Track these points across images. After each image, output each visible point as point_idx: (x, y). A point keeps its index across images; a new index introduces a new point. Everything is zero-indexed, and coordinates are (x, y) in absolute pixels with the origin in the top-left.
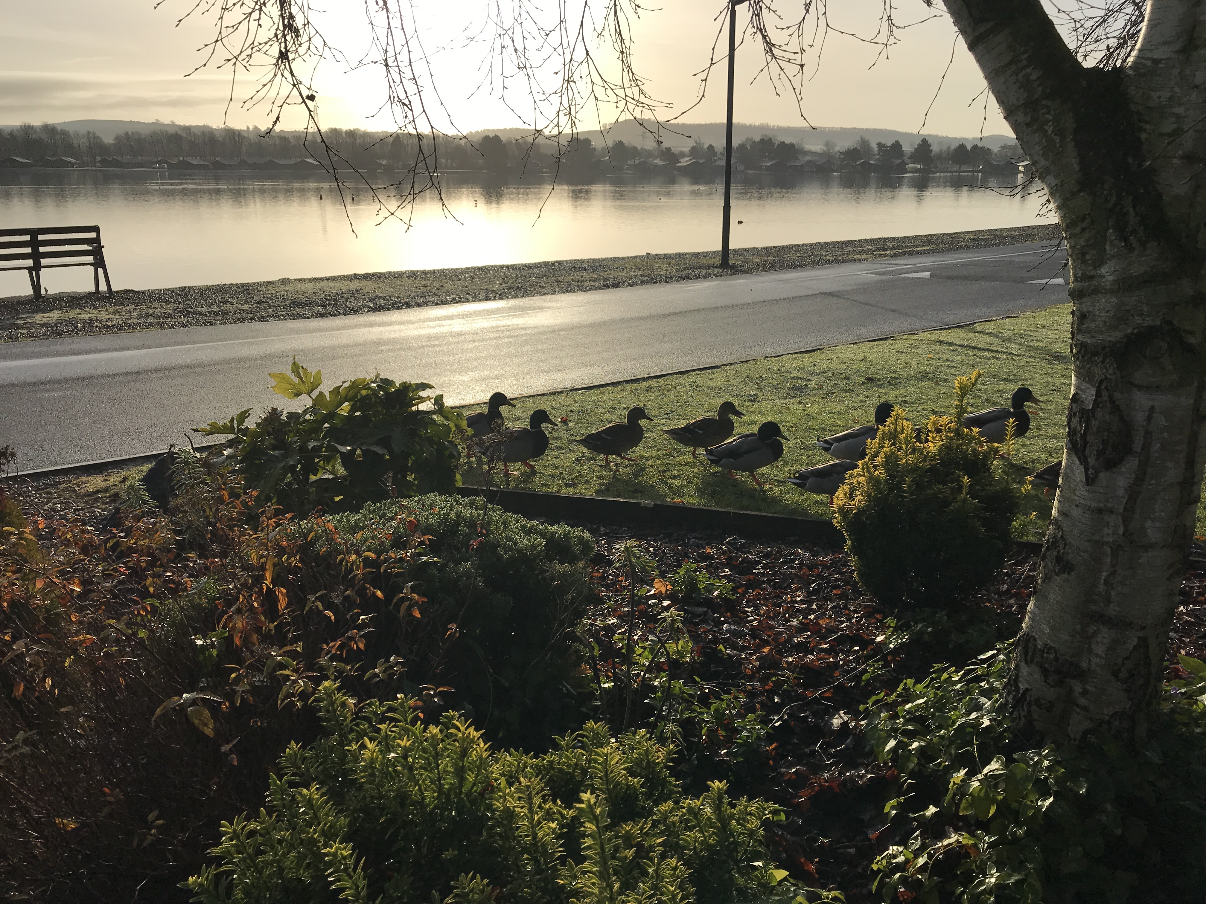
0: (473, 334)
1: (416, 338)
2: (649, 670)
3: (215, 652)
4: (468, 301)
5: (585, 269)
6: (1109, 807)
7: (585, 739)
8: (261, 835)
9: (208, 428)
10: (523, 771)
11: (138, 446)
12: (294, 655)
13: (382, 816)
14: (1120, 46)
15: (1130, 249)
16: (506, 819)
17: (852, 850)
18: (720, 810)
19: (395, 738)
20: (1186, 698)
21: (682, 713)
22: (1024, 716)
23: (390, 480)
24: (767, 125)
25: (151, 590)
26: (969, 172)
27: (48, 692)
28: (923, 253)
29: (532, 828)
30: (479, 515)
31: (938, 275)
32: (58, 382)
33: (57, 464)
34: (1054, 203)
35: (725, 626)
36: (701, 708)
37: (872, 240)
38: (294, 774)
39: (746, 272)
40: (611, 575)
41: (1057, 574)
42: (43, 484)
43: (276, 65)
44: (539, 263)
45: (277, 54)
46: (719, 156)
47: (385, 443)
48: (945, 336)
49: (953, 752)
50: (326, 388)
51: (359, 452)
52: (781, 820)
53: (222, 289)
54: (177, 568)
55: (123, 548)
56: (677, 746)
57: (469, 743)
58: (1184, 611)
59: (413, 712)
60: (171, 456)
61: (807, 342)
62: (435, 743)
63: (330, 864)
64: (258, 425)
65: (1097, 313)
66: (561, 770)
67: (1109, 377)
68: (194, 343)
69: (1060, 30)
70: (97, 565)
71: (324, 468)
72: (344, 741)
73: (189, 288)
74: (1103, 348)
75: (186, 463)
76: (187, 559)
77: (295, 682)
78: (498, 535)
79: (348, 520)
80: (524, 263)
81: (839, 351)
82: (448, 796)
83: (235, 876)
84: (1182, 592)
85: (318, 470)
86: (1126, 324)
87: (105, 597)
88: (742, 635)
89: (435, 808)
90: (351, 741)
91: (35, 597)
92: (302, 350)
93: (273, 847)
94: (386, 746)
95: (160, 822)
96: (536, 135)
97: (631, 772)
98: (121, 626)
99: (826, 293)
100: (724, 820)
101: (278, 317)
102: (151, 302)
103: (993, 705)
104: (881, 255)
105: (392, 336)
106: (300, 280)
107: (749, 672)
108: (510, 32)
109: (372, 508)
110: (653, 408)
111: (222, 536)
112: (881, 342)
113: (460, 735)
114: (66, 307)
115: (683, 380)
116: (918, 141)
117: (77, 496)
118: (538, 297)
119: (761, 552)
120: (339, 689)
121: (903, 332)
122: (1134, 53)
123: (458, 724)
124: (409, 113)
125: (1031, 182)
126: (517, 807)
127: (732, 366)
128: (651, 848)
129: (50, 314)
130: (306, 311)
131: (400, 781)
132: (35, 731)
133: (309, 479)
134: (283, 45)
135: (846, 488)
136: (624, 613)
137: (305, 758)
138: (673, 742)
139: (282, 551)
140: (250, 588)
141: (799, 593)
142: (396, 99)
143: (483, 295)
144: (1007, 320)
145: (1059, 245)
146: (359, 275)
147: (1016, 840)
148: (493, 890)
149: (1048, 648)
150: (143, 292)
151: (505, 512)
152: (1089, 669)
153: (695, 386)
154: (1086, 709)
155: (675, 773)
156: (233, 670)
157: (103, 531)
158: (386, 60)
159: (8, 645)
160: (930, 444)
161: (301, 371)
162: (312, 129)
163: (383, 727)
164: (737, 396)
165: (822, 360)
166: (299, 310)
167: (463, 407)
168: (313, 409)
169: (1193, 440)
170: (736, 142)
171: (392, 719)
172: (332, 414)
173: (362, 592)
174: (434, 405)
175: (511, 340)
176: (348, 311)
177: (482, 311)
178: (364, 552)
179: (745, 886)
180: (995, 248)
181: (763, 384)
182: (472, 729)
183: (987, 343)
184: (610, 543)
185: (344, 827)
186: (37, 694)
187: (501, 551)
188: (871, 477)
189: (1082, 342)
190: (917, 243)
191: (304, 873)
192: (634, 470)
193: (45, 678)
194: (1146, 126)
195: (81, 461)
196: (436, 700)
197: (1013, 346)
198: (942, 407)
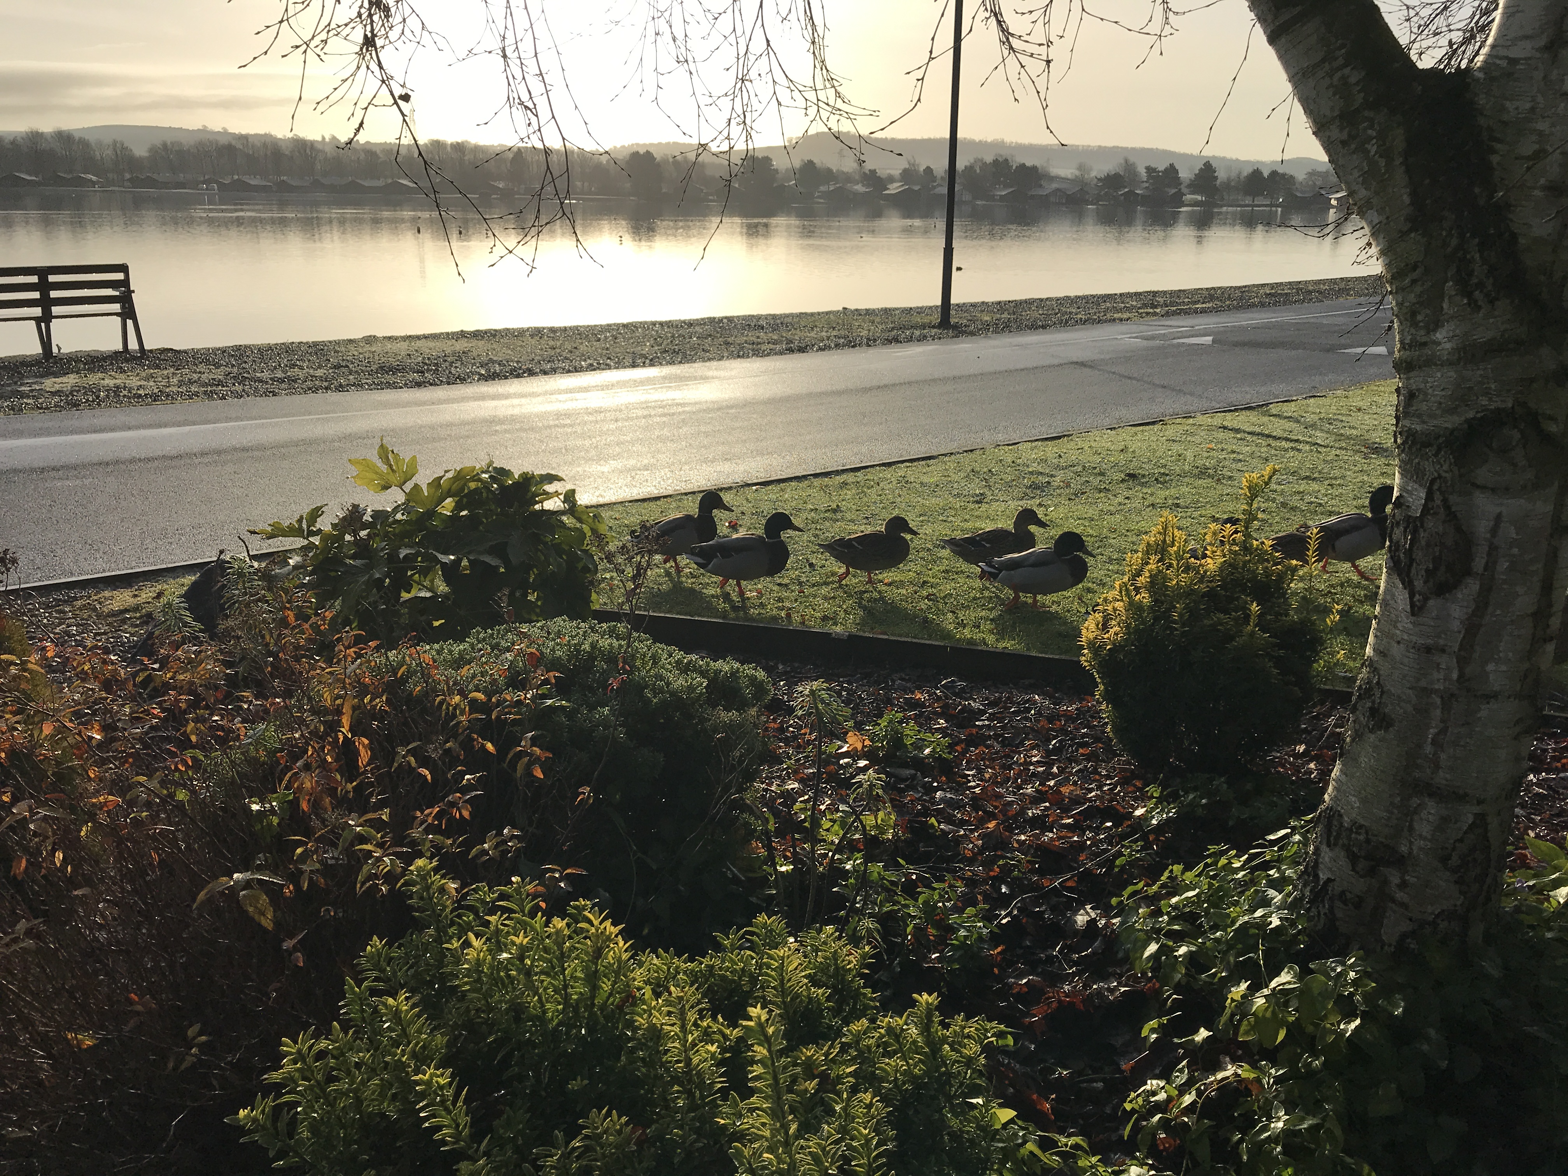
0: (615, 411)
1: (542, 416)
2: (839, 849)
3: (275, 820)
4: (609, 367)
5: (763, 328)
6: (1432, 1032)
7: (755, 938)
8: (334, 1057)
9: (269, 529)
10: (674, 978)
11: (178, 552)
12: (377, 824)
13: (490, 1034)
14: (1467, 41)
15: (1474, 306)
16: (651, 1039)
17: (1100, 1085)
18: (929, 1031)
19: (508, 932)
20: (1534, 894)
21: (881, 906)
22: (1325, 914)
23: (505, 599)
24: (1003, 142)
25: (194, 738)
26: (1266, 206)
27: (59, 870)
28: (1203, 311)
29: (685, 1051)
30: (620, 646)
31: (1222, 341)
32: (75, 467)
33: (72, 574)
34: (1377, 245)
35: (938, 794)
36: (905, 900)
37: (1137, 295)
38: (377, 979)
39: (972, 334)
40: (791, 726)
41: (1371, 731)
42: (54, 599)
43: (360, 54)
44: (703, 319)
45: (361, 40)
46: (939, 181)
47: (499, 551)
48: (1230, 420)
49: (1232, 959)
50: (423, 479)
51: (465, 563)
52: (1007, 1046)
53: (288, 349)
54: (226, 710)
55: (157, 683)
56: (875, 947)
57: (604, 942)
58: (1535, 780)
59: (533, 900)
60: (219, 568)
61: (1050, 426)
62: (560, 940)
63: (422, 1096)
64: (334, 526)
65: (1430, 391)
66: (723, 978)
67: (1444, 474)
68: (252, 418)
69: (1387, 18)
70: (123, 705)
71: (419, 584)
72: (442, 936)
73: (246, 346)
74: (1438, 437)
75: (241, 574)
76: (240, 699)
77: (379, 859)
78: (645, 672)
79: (450, 651)
81: (1092, 439)
82: (576, 1009)
83: (299, 1109)
84: (1532, 757)
85: (411, 586)
86: (1468, 405)
87: (134, 747)
88: (959, 806)
89: (558, 1025)
90: (451, 938)
91: (42, 746)
92: (393, 430)
93: (349, 1073)
94: (497, 943)
95: (204, 1038)
96: (700, 151)
97: (814, 981)
98: (154, 785)
99: (1077, 363)
100: (934, 1045)
101: (361, 386)
102: (195, 364)
103: (1284, 900)
104: (1148, 314)
105: (510, 412)
106: (390, 338)
107: (969, 854)
108: (667, 14)
109: (482, 635)
110: (850, 509)
111: (286, 669)
112: (1147, 428)
113: (593, 930)
114: (85, 369)
115: (888, 473)
116: (1200, 165)
117: (99, 616)
118: (701, 364)
119: (987, 699)
120: (436, 870)
121: (1175, 415)
122: (1485, 51)
123: (590, 916)
124: (534, 120)
125: (1346, 219)
126: (666, 1024)
127: (953, 457)
128: (839, 1079)
129: (64, 379)
130: (398, 379)
131: (514, 989)
132: (41, 920)
133: (400, 597)
134: (369, 28)
135: (1099, 616)
136: (808, 775)
137: (392, 958)
138: (869, 943)
139: (363, 690)
140: (322, 738)
141: (1035, 752)
142: (517, 101)
143: (628, 360)
144: (1312, 400)
145: (1382, 301)
146: (468, 333)
147: (1311, 1073)
148: (633, 1131)
149: (1357, 827)
150: (185, 352)
151: (654, 642)
152: (1410, 853)
153: (904, 482)
154: (1404, 905)
155: (871, 982)
156: (299, 844)
157: (132, 662)
158: (504, 51)
159: (7, 807)
160: (1209, 560)
161: (390, 456)
162: (406, 141)
163: (492, 919)
164: (958, 495)
165: (1069, 450)
166: (390, 378)
167: (601, 506)
168: (406, 507)
169: (1553, 556)
170: (961, 163)
171: (504, 910)
172: (431, 514)
173: (467, 744)
174: (564, 502)
175: (664, 419)
176: (452, 379)
177: (627, 382)
178: (471, 692)
179: (960, 1130)
180: (1298, 305)
181: (992, 480)
182: (608, 923)
183: (1285, 430)
184: (791, 684)
185: (442, 1048)
186: (43, 871)
187: (648, 694)
188: (1131, 603)
189: (1410, 429)
190: (1196, 298)
191: (389, 1106)
192: (824, 590)
193: (54, 851)
194: (1498, 146)
195: (104, 571)
196: (562, 885)
197: (1318, 434)
198: (1225, 513)
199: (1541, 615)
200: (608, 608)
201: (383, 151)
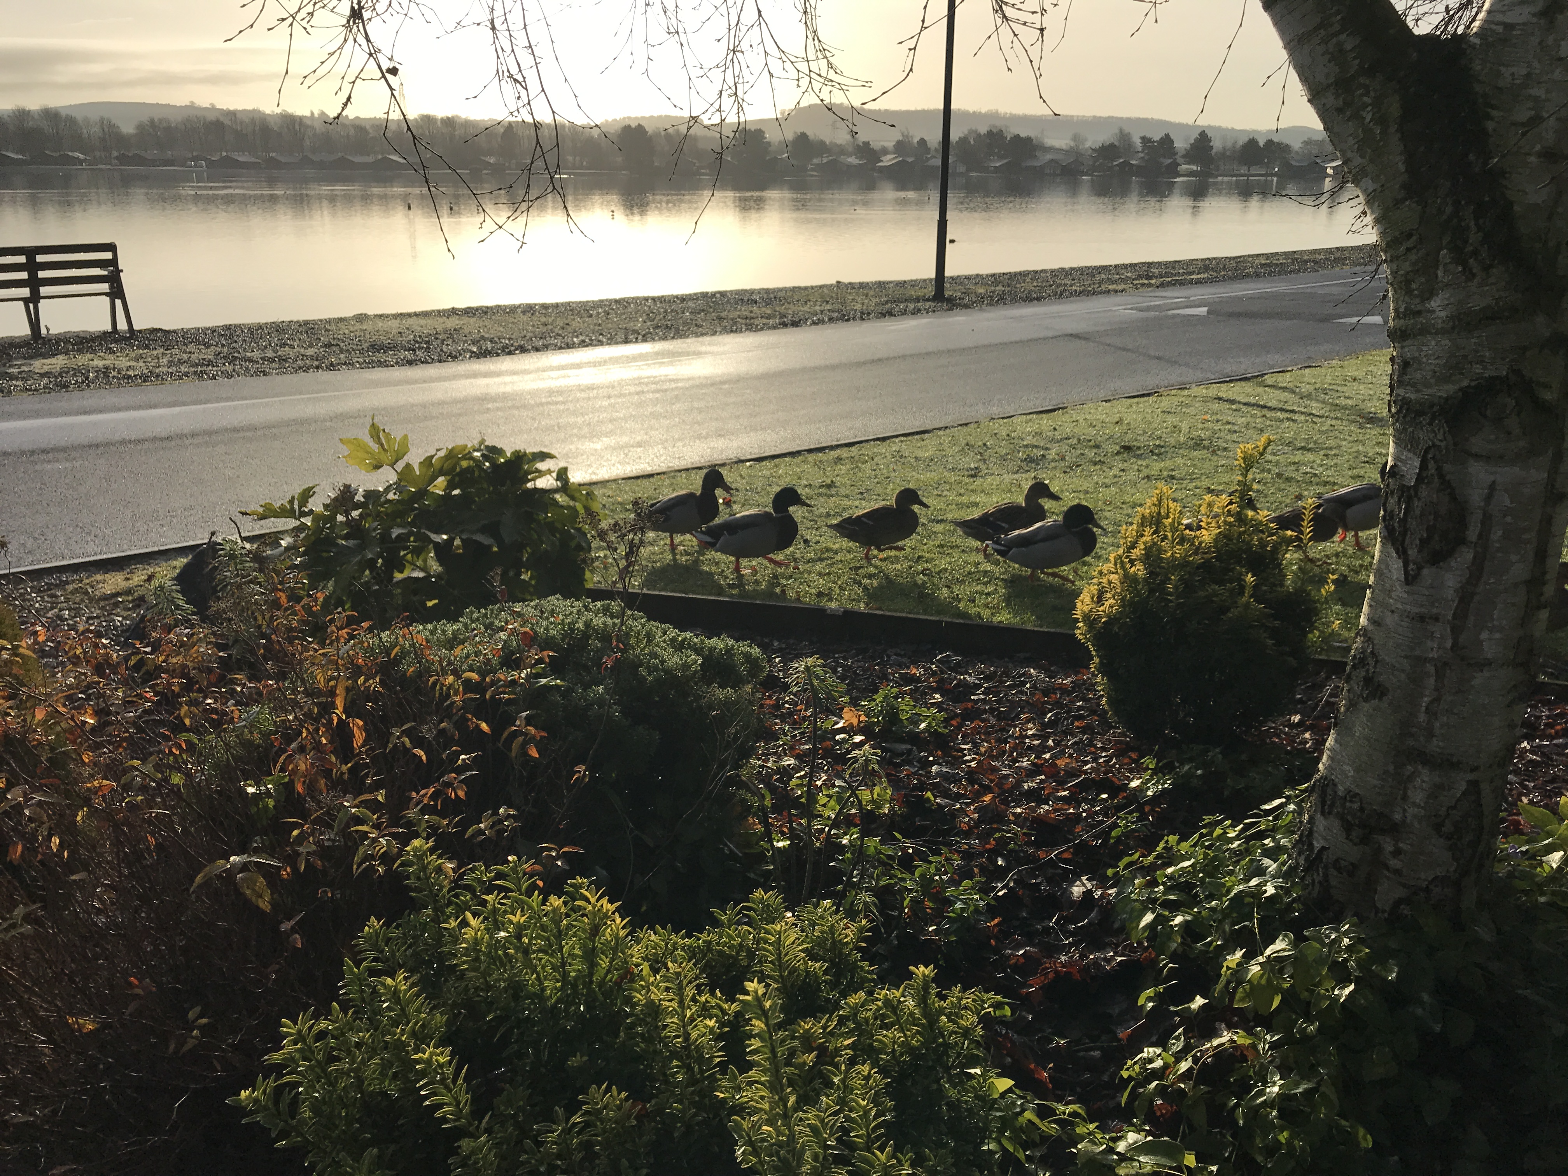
0: (608, 387)
1: (534, 393)
2: (835, 824)
3: (271, 803)
4: (601, 343)
5: (756, 302)
6: (1426, 997)
7: (752, 913)
8: (333, 1037)
9: (261, 510)
10: (672, 954)
11: (169, 534)
12: (373, 806)
13: (489, 1012)
14: (1463, 7)
15: (1470, 275)
16: (650, 1015)
17: (1097, 1054)
18: (925, 1003)
19: (505, 912)
20: (1528, 859)
21: (878, 879)
22: (1320, 882)
23: (498, 578)
24: (997, 112)
25: (187, 722)
26: (1261, 175)
27: (55, 855)
28: (1199, 282)
29: (684, 1026)
30: (614, 624)
31: (1217, 312)
32: (64, 449)
33: (64, 558)
34: (1372, 213)
35: (934, 768)
36: (902, 873)
37: (1133, 266)
38: (375, 960)
39: (966, 306)
40: (787, 702)
41: (1366, 700)
42: (46, 584)
43: (347, 26)
44: (695, 294)
45: (347, 13)
46: (932, 153)
47: (492, 530)
48: (1224, 391)
49: (1227, 928)
50: (415, 458)
51: (457, 542)
52: (1005, 1016)
53: (279, 328)
54: (220, 693)
55: (150, 667)
56: (871, 921)
57: (601, 919)
58: (1528, 747)
59: (530, 879)
60: (212, 547)
61: (1045, 399)
62: (557, 918)
63: (423, 1074)
64: (326, 506)
65: (1424, 360)
66: (721, 953)
67: (1438, 443)
68: (243, 398)
70: (116, 689)
71: (412, 563)
72: (439, 916)
73: (236, 326)
74: (1432, 406)
75: (232, 556)
76: (234, 682)
77: (375, 840)
78: (640, 650)
79: (444, 631)
80: (675, 294)
81: (1087, 411)
82: (574, 986)
83: (300, 1089)
84: (1526, 724)
85: (404, 566)
86: (1462, 374)
87: (127, 731)
88: (956, 780)
89: (557, 1002)
90: (449, 917)
91: (35, 731)
92: (385, 409)
93: (349, 1052)
94: (494, 922)
95: (204, 1021)
96: (691, 124)
97: (812, 955)
98: (149, 769)
99: (1071, 335)
100: (931, 1016)
101: (352, 364)
102: (185, 344)
103: (1279, 869)
104: (1143, 285)
105: (502, 389)
106: (381, 316)
107: (965, 827)
109: (475, 615)
110: (844, 485)
111: (279, 651)
112: (1142, 399)
113: (590, 908)
114: (74, 350)
115: (882, 448)
116: (1195, 135)
117: (91, 600)
118: (694, 339)
119: (982, 673)
120: (432, 850)
121: (1170, 386)
122: (1481, 16)
123: (587, 894)
124: (523, 93)
125: (1341, 188)
126: (664, 1000)
127: (948, 431)
128: (837, 1051)
129: (53, 360)
130: (390, 357)
131: (513, 967)
132: (38, 905)
133: (393, 577)
135: (1094, 589)
136: (804, 751)
137: (389, 939)
138: (866, 917)
139: (357, 671)
140: (316, 720)
141: (1030, 725)
142: (506, 74)
143: (621, 336)
144: (1307, 371)
145: (1376, 270)
146: (459, 310)
147: (1306, 1038)
148: (633, 1106)
149: (1351, 795)
150: (175, 332)
151: (649, 620)
152: (1404, 821)
153: (900, 456)
154: (1397, 872)
155: (867, 954)
156: (295, 826)
157: (125, 645)
158: (492, 23)
160: (1204, 532)
161: (381, 434)
162: (395, 115)
163: (489, 898)
164: (953, 469)
165: (1064, 423)
166: (381, 356)
168: (398, 487)
169: (1545, 526)
170: (955, 135)
171: (501, 889)
172: (423, 493)
173: (462, 723)
174: (557, 480)
175: (657, 395)
176: (444, 357)
177: (620, 358)
178: (464, 672)
179: (958, 1100)
180: (1293, 275)
181: (987, 454)
182: (605, 901)
183: (1280, 401)
184: (786, 661)
185: (441, 1027)
186: (40, 857)
187: (643, 671)
188: (1126, 575)
189: (1404, 398)
190: (1191, 269)
191: (390, 1085)
192: (819, 567)
193: (50, 836)
194: (1495, 113)
195: (96, 554)
196: (559, 863)
197: (1314, 404)
198: (1220, 484)
199: (1535, 582)
200: (602, 586)
201: (373, 126)
